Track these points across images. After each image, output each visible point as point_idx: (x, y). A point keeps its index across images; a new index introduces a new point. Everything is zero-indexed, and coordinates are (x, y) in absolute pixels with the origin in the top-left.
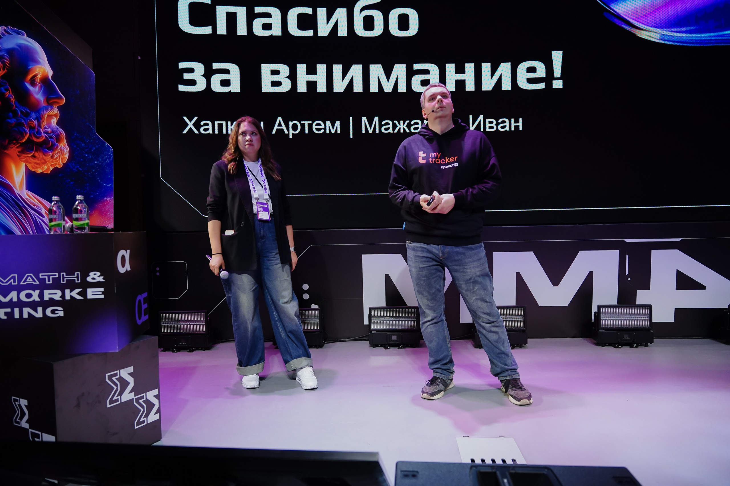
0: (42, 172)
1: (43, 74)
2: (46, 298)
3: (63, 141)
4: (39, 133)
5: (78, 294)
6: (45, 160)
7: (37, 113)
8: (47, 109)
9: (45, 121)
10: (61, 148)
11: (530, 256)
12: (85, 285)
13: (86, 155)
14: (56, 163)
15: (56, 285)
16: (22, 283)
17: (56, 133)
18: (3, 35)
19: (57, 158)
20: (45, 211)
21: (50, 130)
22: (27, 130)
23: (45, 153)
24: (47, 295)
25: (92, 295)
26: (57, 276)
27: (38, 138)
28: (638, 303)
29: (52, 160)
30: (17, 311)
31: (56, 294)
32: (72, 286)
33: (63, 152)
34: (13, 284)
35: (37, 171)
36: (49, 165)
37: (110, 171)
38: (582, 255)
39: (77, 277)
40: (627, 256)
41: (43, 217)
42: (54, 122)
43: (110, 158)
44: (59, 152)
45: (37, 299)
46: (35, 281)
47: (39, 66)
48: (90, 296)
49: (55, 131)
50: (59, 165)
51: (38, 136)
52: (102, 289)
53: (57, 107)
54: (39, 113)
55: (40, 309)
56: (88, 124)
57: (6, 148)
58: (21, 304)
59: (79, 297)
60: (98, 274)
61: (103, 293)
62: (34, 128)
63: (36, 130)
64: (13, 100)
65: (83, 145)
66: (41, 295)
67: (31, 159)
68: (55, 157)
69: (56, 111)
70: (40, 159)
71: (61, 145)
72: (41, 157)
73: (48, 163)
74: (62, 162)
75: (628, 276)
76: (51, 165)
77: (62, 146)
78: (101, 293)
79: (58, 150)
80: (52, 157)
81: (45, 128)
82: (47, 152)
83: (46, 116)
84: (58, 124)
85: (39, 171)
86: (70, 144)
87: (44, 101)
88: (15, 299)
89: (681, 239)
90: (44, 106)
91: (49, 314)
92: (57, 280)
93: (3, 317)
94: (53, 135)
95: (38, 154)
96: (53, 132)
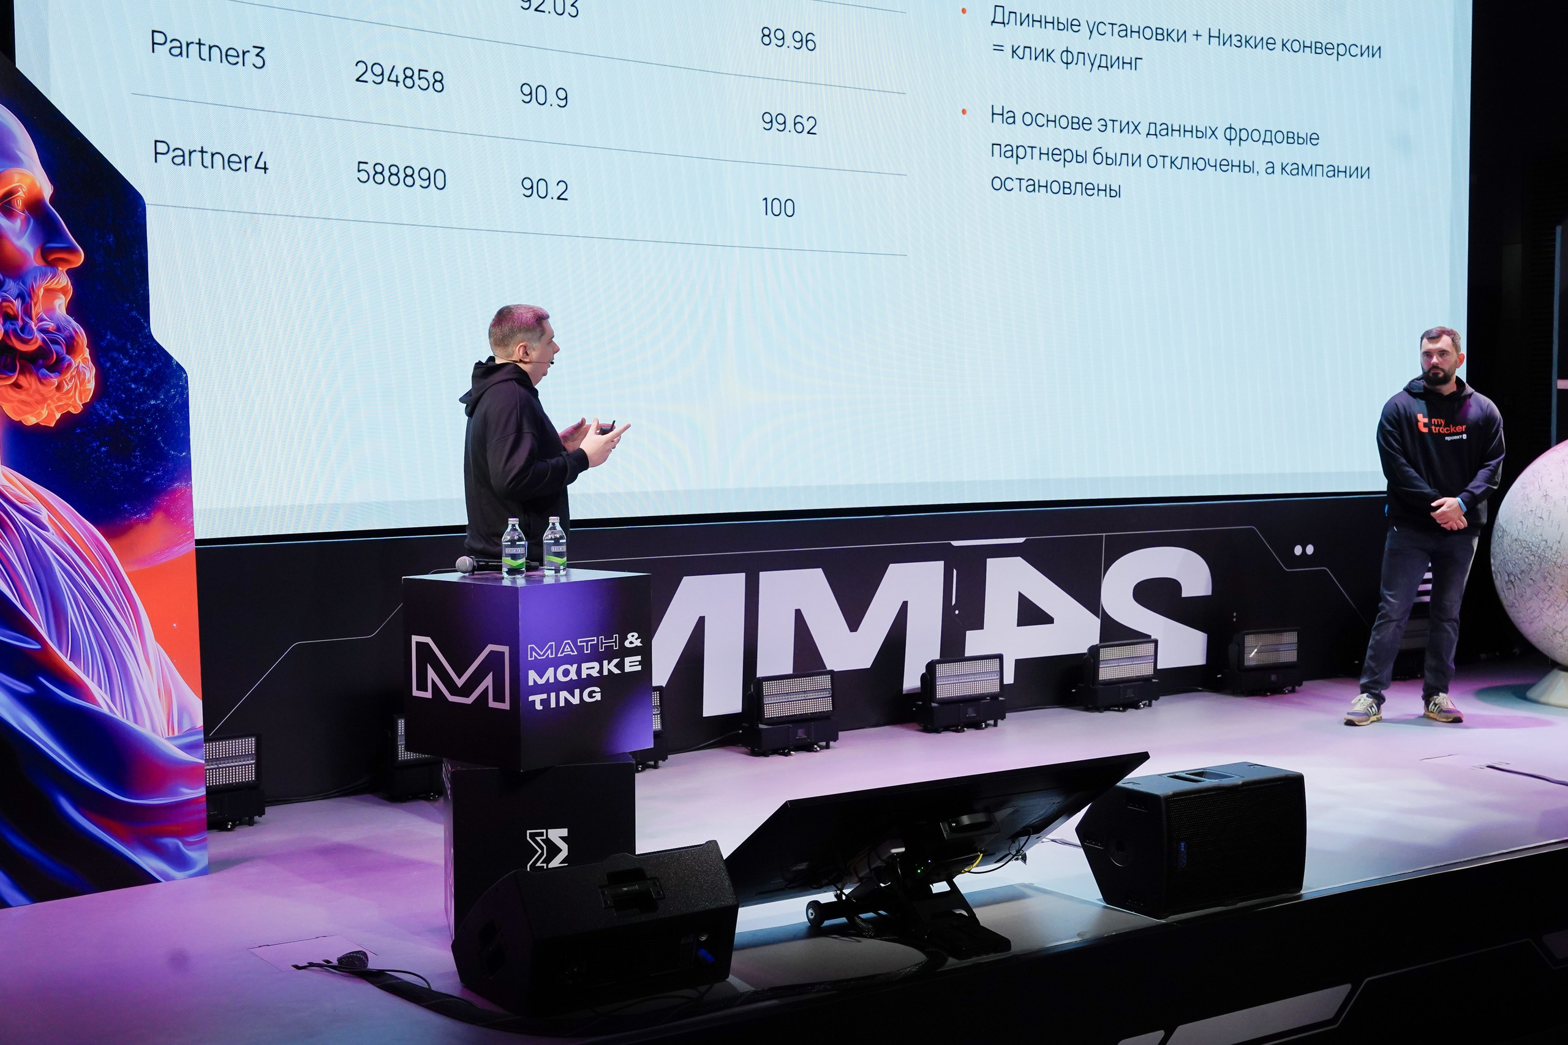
0: (37, 424)
1: (30, 189)
2: (584, 676)
3: (82, 352)
4: (25, 327)
5: (615, 666)
6: (42, 395)
7: (21, 284)
8: (44, 275)
9: (40, 303)
10: (78, 367)
11: (817, 576)
12: (623, 653)
13: (133, 386)
14: (67, 401)
15: (598, 656)
16: (559, 655)
17: (66, 333)
19: (68, 392)
20: (48, 515)
21: (53, 324)
23: (41, 380)
25: (630, 666)
26: (595, 642)
27: (25, 342)
28: (967, 654)
29: (58, 395)
30: (553, 695)
31: (594, 668)
32: (609, 655)
33: (82, 377)
34: (550, 656)
35: (26, 422)
36: (53, 406)
37: (183, 422)
38: (894, 570)
39: (615, 642)
40: (955, 571)
41: (44, 528)
42: (60, 305)
44: (74, 376)
45: (575, 677)
46: (573, 652)
47: (19, 170)
48: (628, 669)
49: (65, 329)
50: (74, 407)
51: (26, 337)
52: (639, 658)
53: (67, 272)
54: (24, 283)
55: (577, 692)
56: (134, 313)
58: (557, 687)
59: (616, 671)
60: (636, 635)
61: (641, 663)
62: (15, 318)
63: (20, 323)
65: (126, 362)
66: (579, 672)
67: (11, 391)
68: (66, 387)
69: (64, 281)
70: (31, 392)
71: (79, 360)
72: (34, 387)
73: (49, 402)
74: (81, 401)
75: (956, 607)
76: (58, 408)
77: (79, 362)
78: (638, 663)
79: (71, 373)
80: (59, 388)
81: (42, 320)
82: (46, 377)
83: (42, 290)
84: (71, 309)
85: (31, 420)
86: (96, 359)
87: (35, 256)
88: (552, 680)
89: (1025, 539)
90: (36, 267)
91: (586, 699)
92: (595, 647)
93: (539, 707)
94: (60, 338)
95: (28, 382)
96: (58, 329)
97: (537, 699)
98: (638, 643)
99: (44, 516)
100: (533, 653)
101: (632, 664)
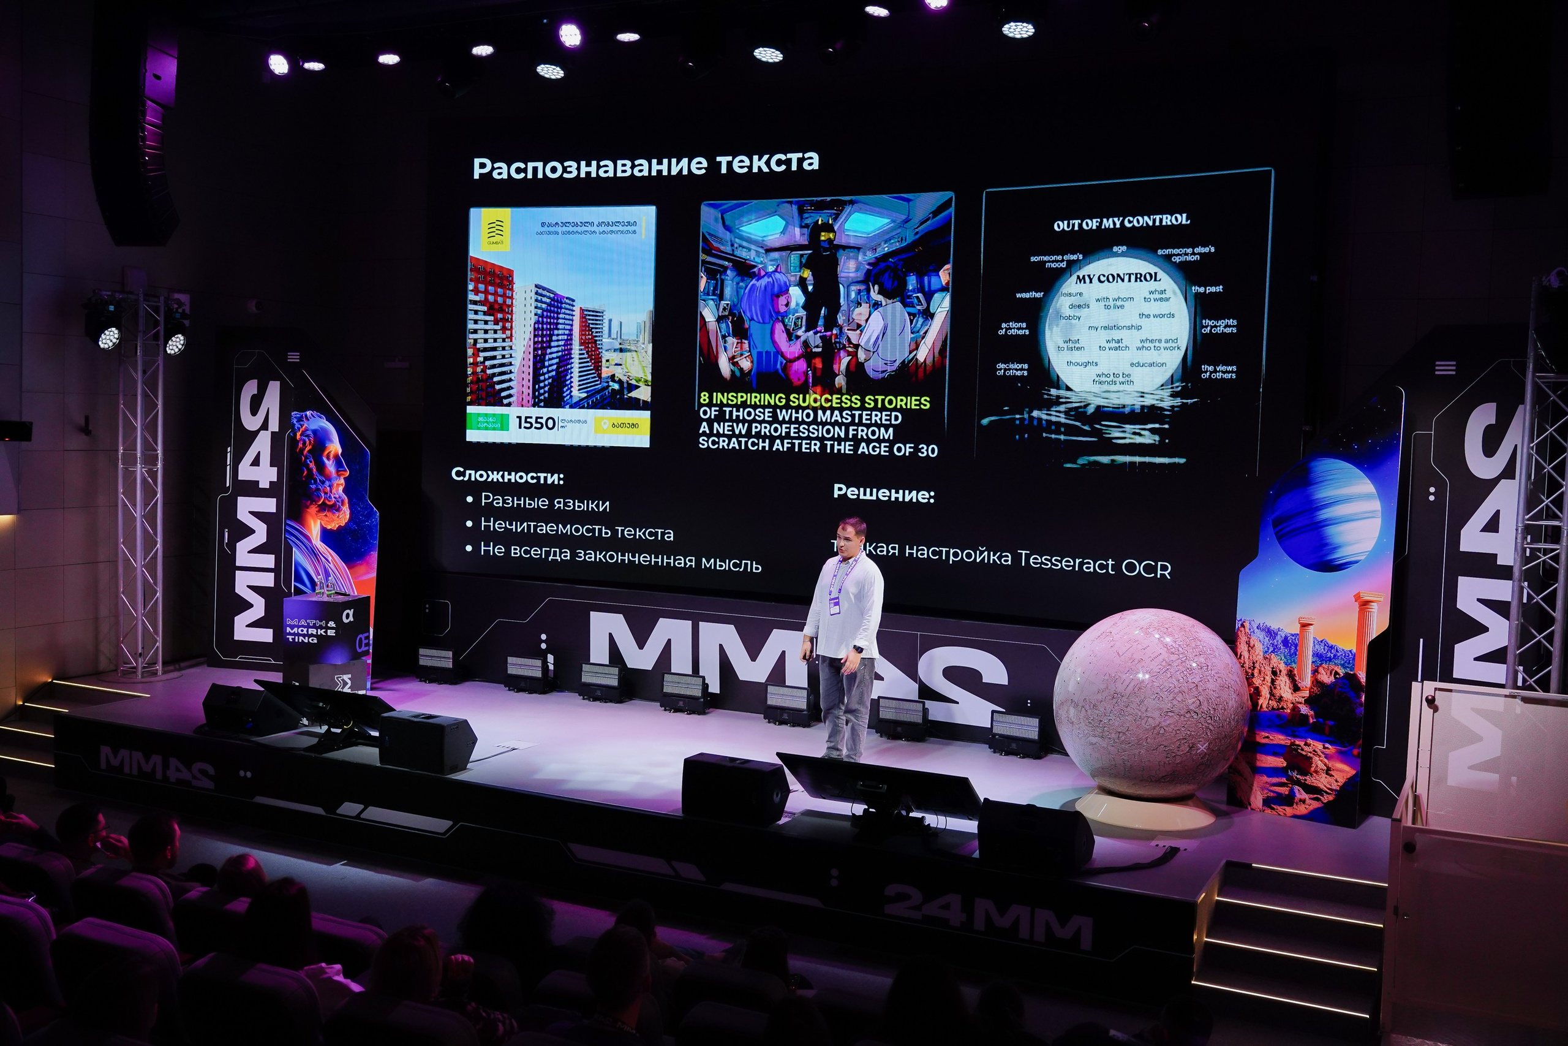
0: (331, 529)
1: (335, 451)
2: (310, 633)
3: (346, 505)
4: (330, 497)
5: (324, 632)
6: (333, 519)
7: (330, 482)
8: (337, 479)
9: (335, 489)
11: (731, 628)
12: (327, 628)
14: (340, 522)
15: (314, 627)
16: (299, 624)
17: (341, 498)
18: (311, 418)
19: (341, 518)
22: (323, 495)
23: (334, 514)
24: (311, 631)
26: (315, 622)
27: (329, 501)
29: (338, 519)
30: (297, 637)
31: (314, 631)
32: (321, 627)
33: (345, 514)
34: (295, 623)
38: (776, 633)
39: (324, 624)
41: (330, 563)
42: (340, 490)
43: (376, 521)
44: (343, 513)
45: (306, 633)
46: (306, 624)
47: (332, 445)
48: (329, 634)
50: (342, 524)
52: (335, 631)
53: (343, 478)
55: (307, 638)
56: (363, 492)
57: (308, 507)
58: (298, 635)
59: (324, 634)
60: (333, 622)
62: (327, 493)
63: (329, 495)
64: (315, 470)
66: (307, 631)
67: (324, 517)
69: (342, 481)
70: (330, 518)
72: (331, 516)
73: (335, 521)
74: (344, 521)
76: (337, 524)
77: (345, 509)
78: (334, 633)
80: (338, 517)
81: (335, 494)
83: (336, 484)
84: (343, 491)
85: (329, 527)
87: (335, 473)
88: (296, 632)
90: (335, 477)
91: (311, 641)
92: (314, 624)
93: (291, 640)
94: (340, 500)
95: (329, 514)
96: (339, 497)
97: (290, 638)
98: (334, 626)
99: (330, 559)
100: (289, 622)
101: (331, 633)
